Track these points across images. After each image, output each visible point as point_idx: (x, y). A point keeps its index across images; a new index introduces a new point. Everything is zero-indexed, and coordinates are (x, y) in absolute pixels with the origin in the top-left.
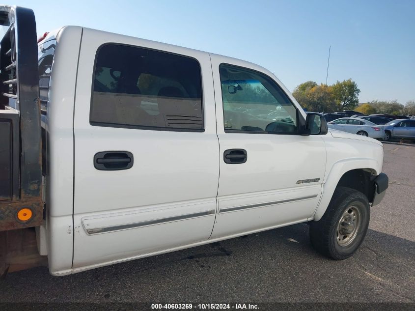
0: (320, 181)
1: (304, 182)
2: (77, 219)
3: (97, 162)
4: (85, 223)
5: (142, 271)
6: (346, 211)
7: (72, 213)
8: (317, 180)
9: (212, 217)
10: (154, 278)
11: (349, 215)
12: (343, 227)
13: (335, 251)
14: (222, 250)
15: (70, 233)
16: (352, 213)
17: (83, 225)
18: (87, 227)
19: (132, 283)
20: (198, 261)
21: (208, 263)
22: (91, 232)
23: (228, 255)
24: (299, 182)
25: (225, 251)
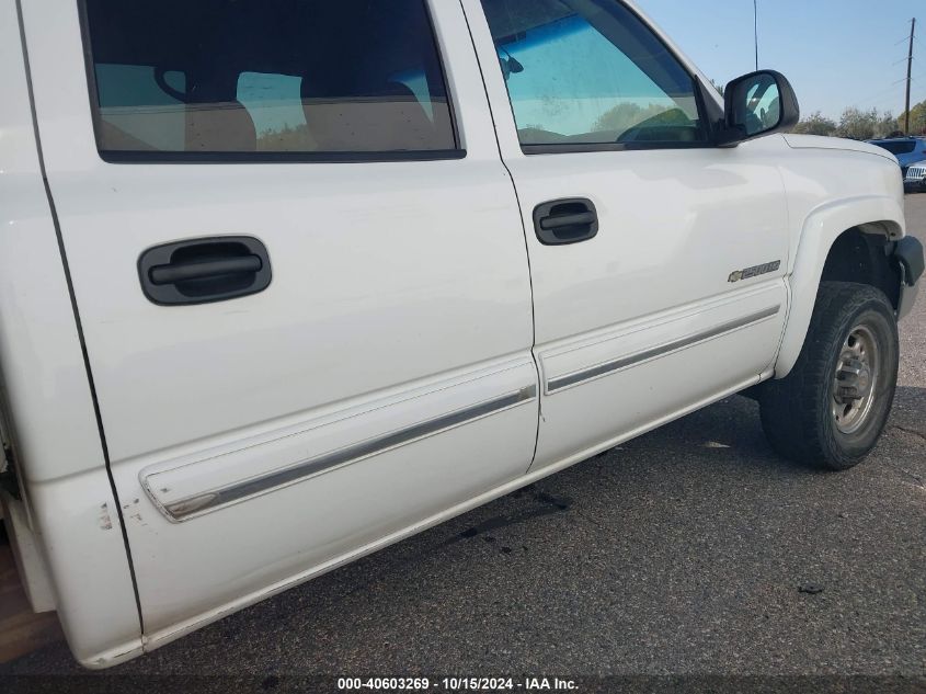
0: (782, 269)
1: (747, 273)
2: (126, 477)
3: (153, 281)
4: (155, 485)
5: (352, 594)
6: (846, 343)
7: (104, 462)
8: (772, 267)
9: (530, 405)
10: (387, 607)
11: (851, 352)
12: (843, 383)
13: (835, 448)
14: (544, 498)
15: (109, 527)
16: (857, 345)
17: (148, 492)
18: (165, 499)
19: (330, 634)
20: (490, 540)
21: (519, 539)
22: (179, 512)
23: (563, 508)
24: (733, 277)
25: (553, 500)
